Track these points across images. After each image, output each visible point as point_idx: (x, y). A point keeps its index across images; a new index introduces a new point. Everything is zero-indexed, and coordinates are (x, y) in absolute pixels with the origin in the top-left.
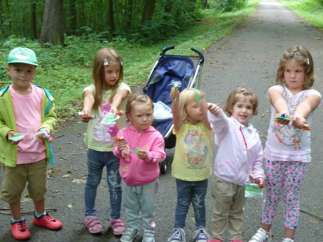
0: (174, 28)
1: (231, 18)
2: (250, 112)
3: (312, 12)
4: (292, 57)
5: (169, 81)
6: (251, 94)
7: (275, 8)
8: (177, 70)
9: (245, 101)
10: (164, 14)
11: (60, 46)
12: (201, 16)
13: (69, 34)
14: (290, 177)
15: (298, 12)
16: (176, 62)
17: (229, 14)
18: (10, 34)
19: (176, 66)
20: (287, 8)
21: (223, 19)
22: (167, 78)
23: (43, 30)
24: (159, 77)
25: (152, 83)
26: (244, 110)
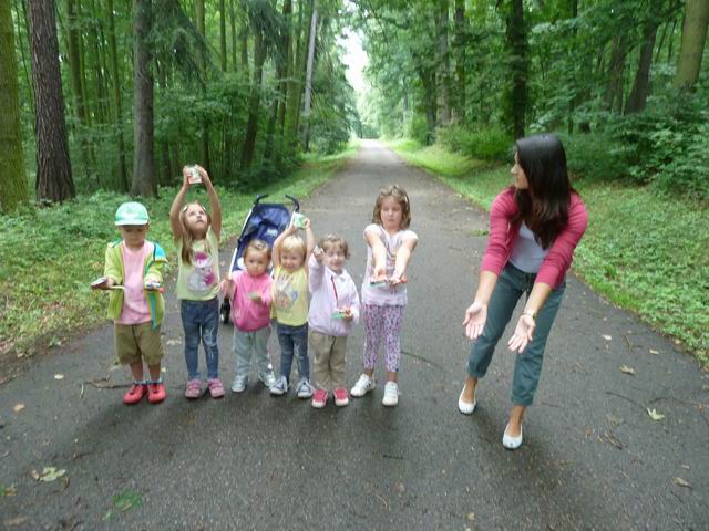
0: (275, 174)
1: (333, 161)
2: (342, 258)
3: (413, 152)
4: (390, 194)
5: (265, 230)
6: (339, 239)
7: (376, 149)
8: (272, 218)
9: (334, 247)
10: (263, 160)
11: (153, 199)
12: (303, 161)
13: (163, 185)
14: (388, 320)
15: (399, 152)
16: (271, 210)
17: (331, 157)
18: (98, 189)
19: (271, 215)
20: (389, 149)
21: (326, 162)
22: (263, 227)
23: (133, 183)
24: (254, 227)
25: (246, 233)
26: (336, 257)
